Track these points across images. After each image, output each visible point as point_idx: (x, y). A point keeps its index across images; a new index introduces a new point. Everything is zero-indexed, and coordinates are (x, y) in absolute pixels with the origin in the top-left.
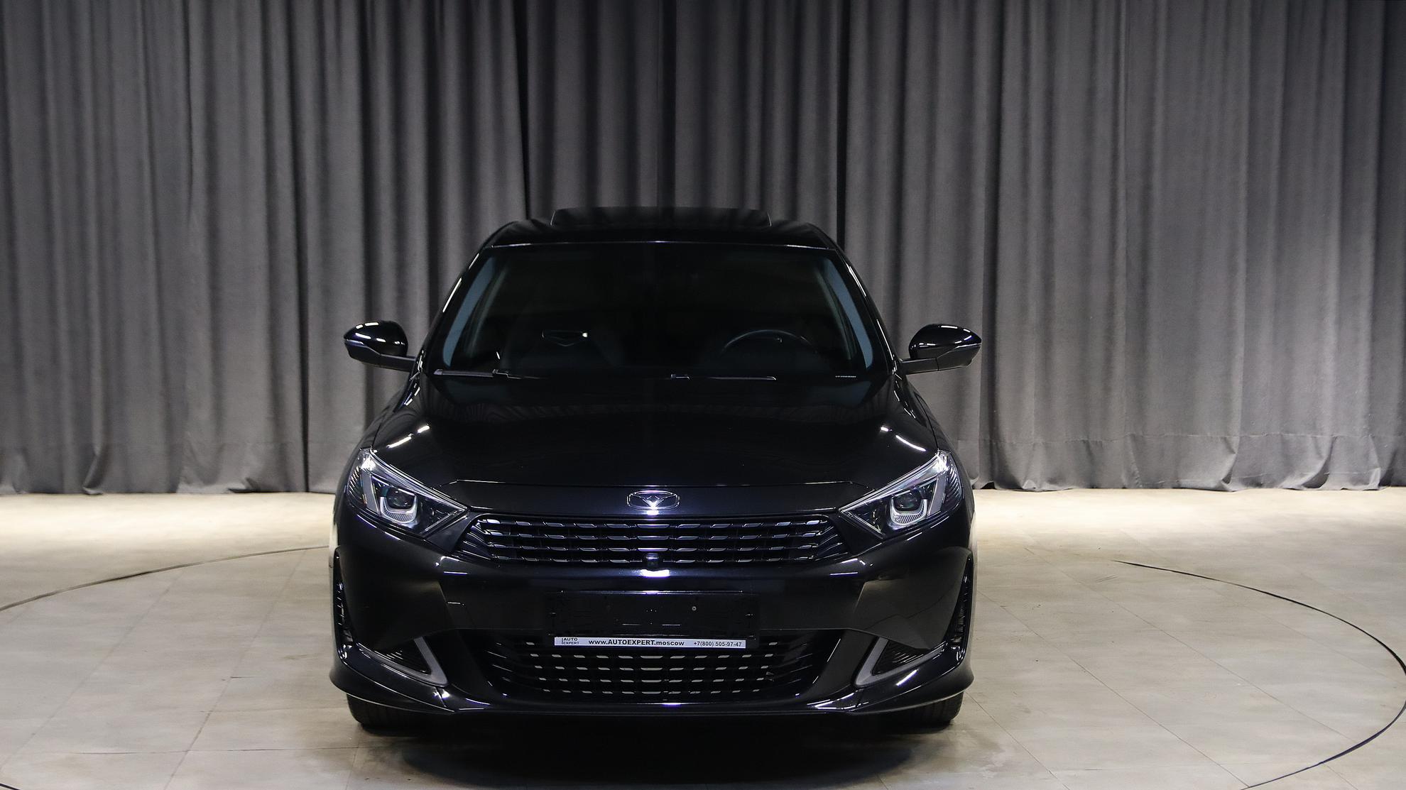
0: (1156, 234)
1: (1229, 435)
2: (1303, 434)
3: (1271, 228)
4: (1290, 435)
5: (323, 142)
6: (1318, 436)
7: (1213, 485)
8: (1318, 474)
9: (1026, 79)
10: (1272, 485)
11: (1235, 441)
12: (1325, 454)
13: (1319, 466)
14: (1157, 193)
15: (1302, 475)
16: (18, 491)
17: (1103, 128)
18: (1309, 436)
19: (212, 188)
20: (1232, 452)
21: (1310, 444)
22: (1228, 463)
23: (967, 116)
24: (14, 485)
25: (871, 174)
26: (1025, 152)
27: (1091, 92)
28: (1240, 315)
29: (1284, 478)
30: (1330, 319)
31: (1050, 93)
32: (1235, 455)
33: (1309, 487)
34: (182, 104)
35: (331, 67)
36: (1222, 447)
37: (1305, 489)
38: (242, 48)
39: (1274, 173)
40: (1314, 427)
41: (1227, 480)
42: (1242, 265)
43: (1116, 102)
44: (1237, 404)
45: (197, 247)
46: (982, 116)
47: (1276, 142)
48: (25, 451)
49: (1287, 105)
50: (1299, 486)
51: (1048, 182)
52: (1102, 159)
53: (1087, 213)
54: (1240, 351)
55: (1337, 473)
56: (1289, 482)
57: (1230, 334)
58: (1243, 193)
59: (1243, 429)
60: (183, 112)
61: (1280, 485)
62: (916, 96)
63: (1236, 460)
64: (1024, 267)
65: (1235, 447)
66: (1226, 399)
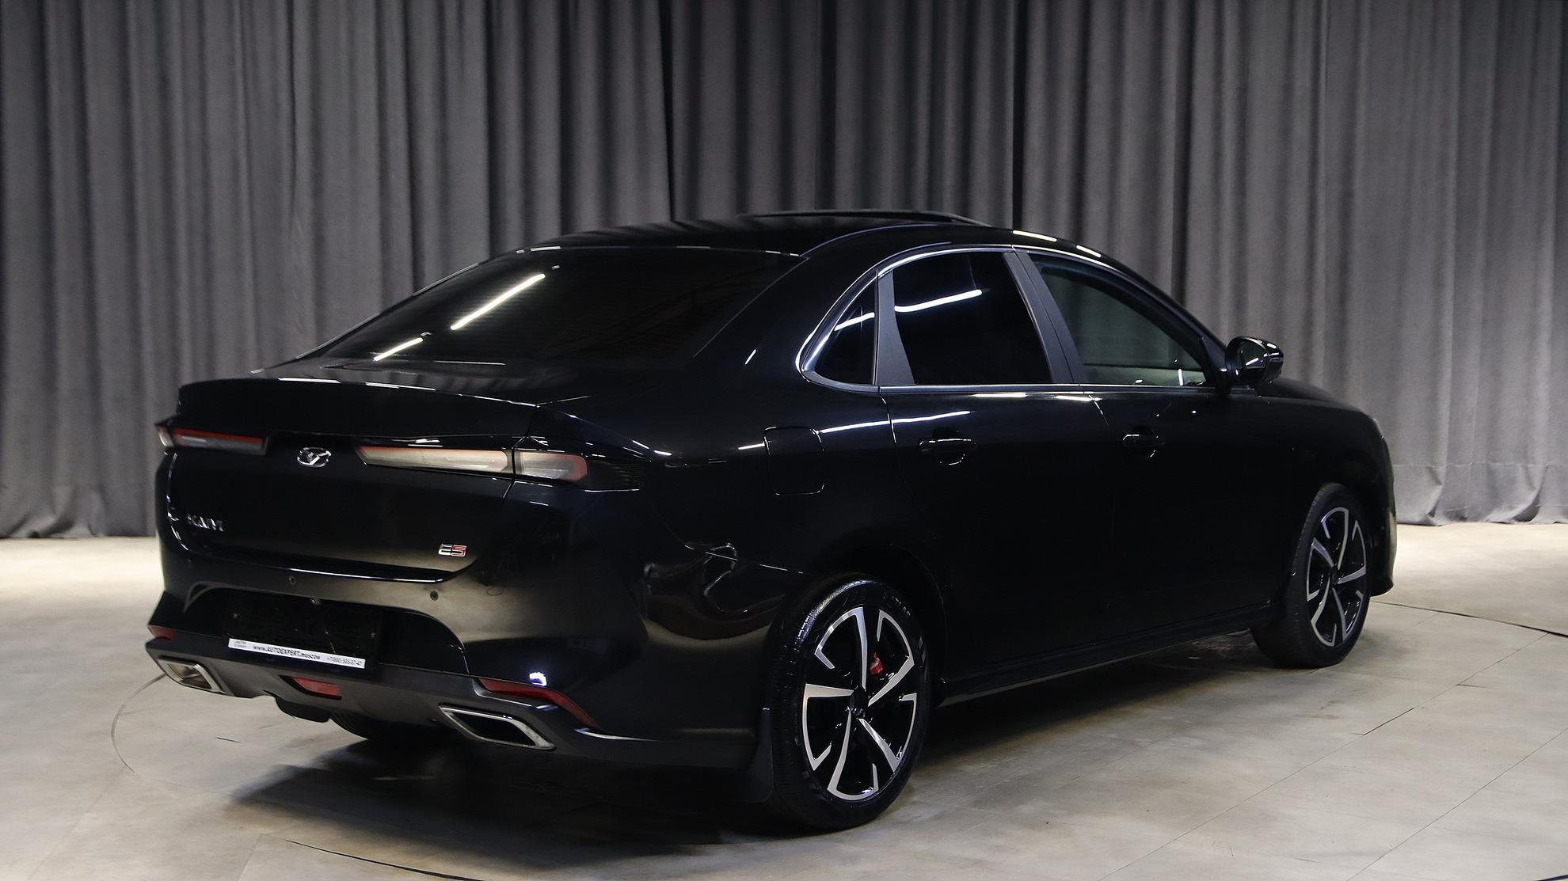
0: (1358, 246)
1: (1434, 464)
2: (1512, 463)
3: (1480, 242)
4: (1498, 464)
5: (443, 140)
6: (1530, 465)
7: (1417, 519)
8: (1529, 507)
9: (1218, 74)
10: (1476, 518)
11: (1442, 470)
12: (1537, 483)
13: (1531, 498)
14: (1358, 200)
15: (1511, 508)
16: (94, 534)
17: (1300, 129)
18: (1519, 465)
19: (317, 192)
20: (1438, 482)
21: (1520, 473)
22: (1435, 494)
23: (1154, 115)
24: (90, 527)
25: (1050, 177)
26: (1217, 156)
27: (1288, 89)
28: (1448, 332)
29: (1489, 511)
30: (1544, 337)
31: (1243, 90)
32: (1441, 487)
33: (1520, 521)
34: (284, 97)
35: (451, 56)
36: (1426, 477)
37: (1516, 523)
38: (352, 33)
39: (1484, 179)
40: (1524, 455)
41: (1432, 514)
42: (1450, 280)
43: (1315, 101)
44: (1444, 431)
45: (300, 257)
46: (1171, 115)
47: (1486, 146)
48: (101, 489)
49: (1497, 105)
50: (1510, 519)
51: (1241, 188)
52: (1299, 162)
53: (1281, 221)
54: (1447, 374)
55: (1548, 507)
56: (1496, 515)
57: (1435, 354)
58: (1451, 201)
59: (1449, 459)
60: (285, 106)
61: (1486, 519)
62: (1099, 92)
63: (1444, 492)
64: (1216, 283)
65: (1442, 477)
66: (1432, 426)
